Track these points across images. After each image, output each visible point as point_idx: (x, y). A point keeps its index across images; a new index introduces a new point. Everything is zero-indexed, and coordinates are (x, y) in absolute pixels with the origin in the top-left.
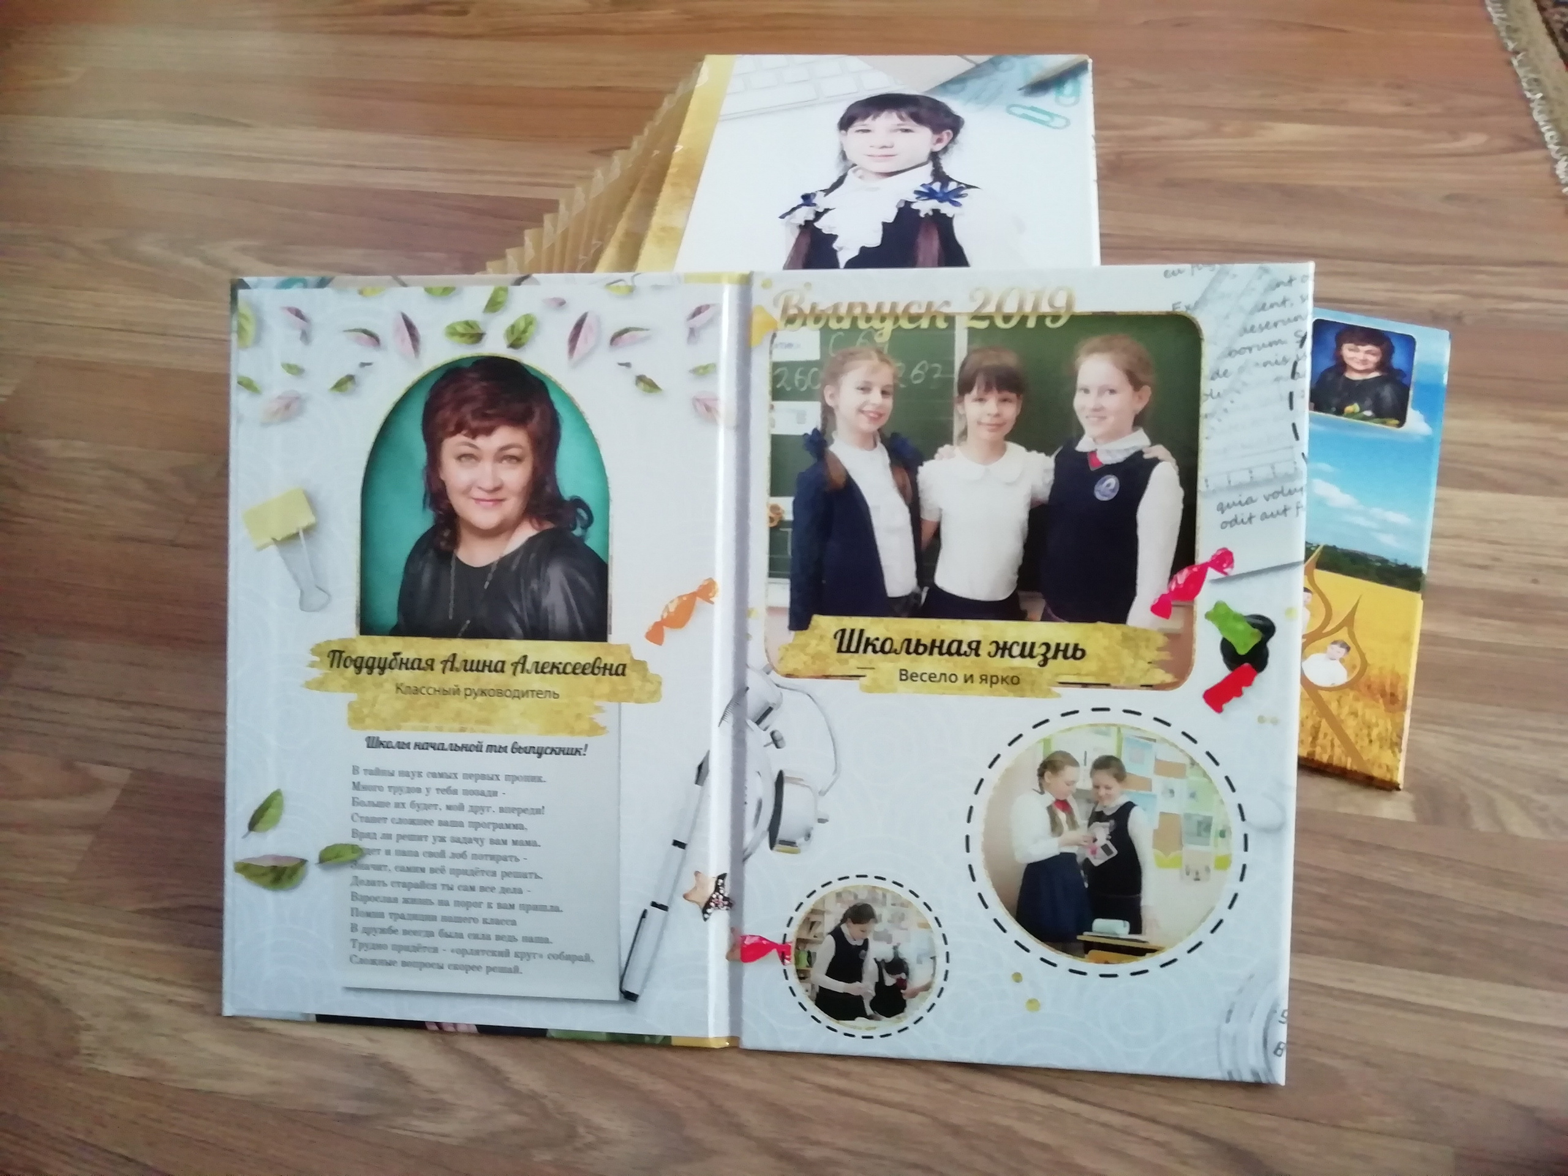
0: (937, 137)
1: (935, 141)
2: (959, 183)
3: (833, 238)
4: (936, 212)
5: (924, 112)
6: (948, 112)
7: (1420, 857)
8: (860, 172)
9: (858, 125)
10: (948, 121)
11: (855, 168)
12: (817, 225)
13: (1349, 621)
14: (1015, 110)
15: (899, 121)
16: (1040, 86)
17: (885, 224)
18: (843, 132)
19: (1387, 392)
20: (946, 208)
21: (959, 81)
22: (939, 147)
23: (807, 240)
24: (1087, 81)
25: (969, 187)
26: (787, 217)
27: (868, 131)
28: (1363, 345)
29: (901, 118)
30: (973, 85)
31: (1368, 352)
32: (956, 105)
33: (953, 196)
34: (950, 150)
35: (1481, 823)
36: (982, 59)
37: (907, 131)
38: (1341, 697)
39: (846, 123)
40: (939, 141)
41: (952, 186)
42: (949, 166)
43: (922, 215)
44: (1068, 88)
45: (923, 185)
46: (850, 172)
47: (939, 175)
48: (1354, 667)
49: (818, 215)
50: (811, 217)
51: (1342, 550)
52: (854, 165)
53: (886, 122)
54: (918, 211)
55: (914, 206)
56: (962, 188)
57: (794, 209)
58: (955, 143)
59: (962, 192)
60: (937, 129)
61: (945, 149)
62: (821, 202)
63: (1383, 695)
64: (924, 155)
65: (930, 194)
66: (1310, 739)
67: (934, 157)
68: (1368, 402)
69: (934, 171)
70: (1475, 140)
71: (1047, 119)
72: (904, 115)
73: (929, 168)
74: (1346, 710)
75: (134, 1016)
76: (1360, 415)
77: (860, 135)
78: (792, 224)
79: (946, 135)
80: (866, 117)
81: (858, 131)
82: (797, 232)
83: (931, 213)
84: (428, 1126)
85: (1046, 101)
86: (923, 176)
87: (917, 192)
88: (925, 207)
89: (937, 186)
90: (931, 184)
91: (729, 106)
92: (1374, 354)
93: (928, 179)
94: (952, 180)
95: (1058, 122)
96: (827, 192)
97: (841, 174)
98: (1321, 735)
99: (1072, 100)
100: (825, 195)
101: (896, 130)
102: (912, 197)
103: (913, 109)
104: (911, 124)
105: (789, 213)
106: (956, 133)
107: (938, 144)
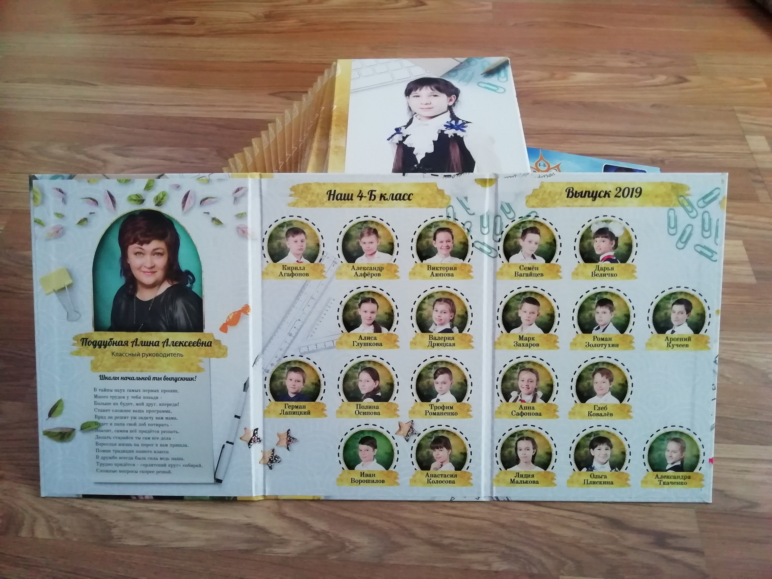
0: (449, 98)
1: (449, 101)
2: (463, 121)
3: (413, 149)
4: (455, 135)
5: (441, 87)
6: (452, 86)
8: (418, 117)
9: (413, 93)
10: (453, 90)
11: (416, 115)
12: (405, 143)
14: (481, 84)
15: (431, 91)
16: (490, 73)
17: (434, 141)
18: (408, 97)
20: (459, 133)
21: (455, 70)
22: (451, 104)
23: (401, 151)
24: (509, 69)
25: (467, 122)
26: (391, 140)
27: (418, 96)
29: (432, 89)
30: (461, 73)
32: (455, 82)
33: (461, 127)
34: (456, 104)
36: (462, 60)
37: (435, 96)
39: (408, 93)
40: (451, 100)
41: (460, 122)
42: (458, 112)
43: (449, 136)
44: (502, 73)
45: (447, 122)
46: (414, 116)
47: (453, 117)
49: (404, 138)
50: (401, 139)
52: (415, 113)
53: (425, 92)
54: (447, 135)
55: (445, 133)
56: (464, 123)
57: (393, 136)
58: (458, 101)
59: (465, 125)
60: (449, 95)
61: (454, 104)
62: (405, 132)
64: (445, 108)
65: (451, 127)
67: (450, 108)
69: (451, 115)
70: (661, 79)
71: (495, 89)
72: (433, 88)
73: (448, 113)
75: (135, 519)
77: (415, 98)
78: (393, 143)
79: (453, 97)
80: (416, 89)
81: (414, 96)
82: (396, 146)
83: (453, 136)
84: (280, 551)
85: (493, 80)
86: (446, 118)
87: (445, 126)
88: (450, 133)
89: (453, 122)
90: (451, 121)
91: (354, 85)
93: (449, 120)
94: (460, 119)
95: (501, 90)
96: (406, 126)
97: (411, 118)
99: (505, 79)
100: (405, 128)
101: (431, 96)
102: (444, 128)
103: (437, 85)
104: (437, 93)
105: (391, 138)
106: (457, 96)
107: (451, 102)
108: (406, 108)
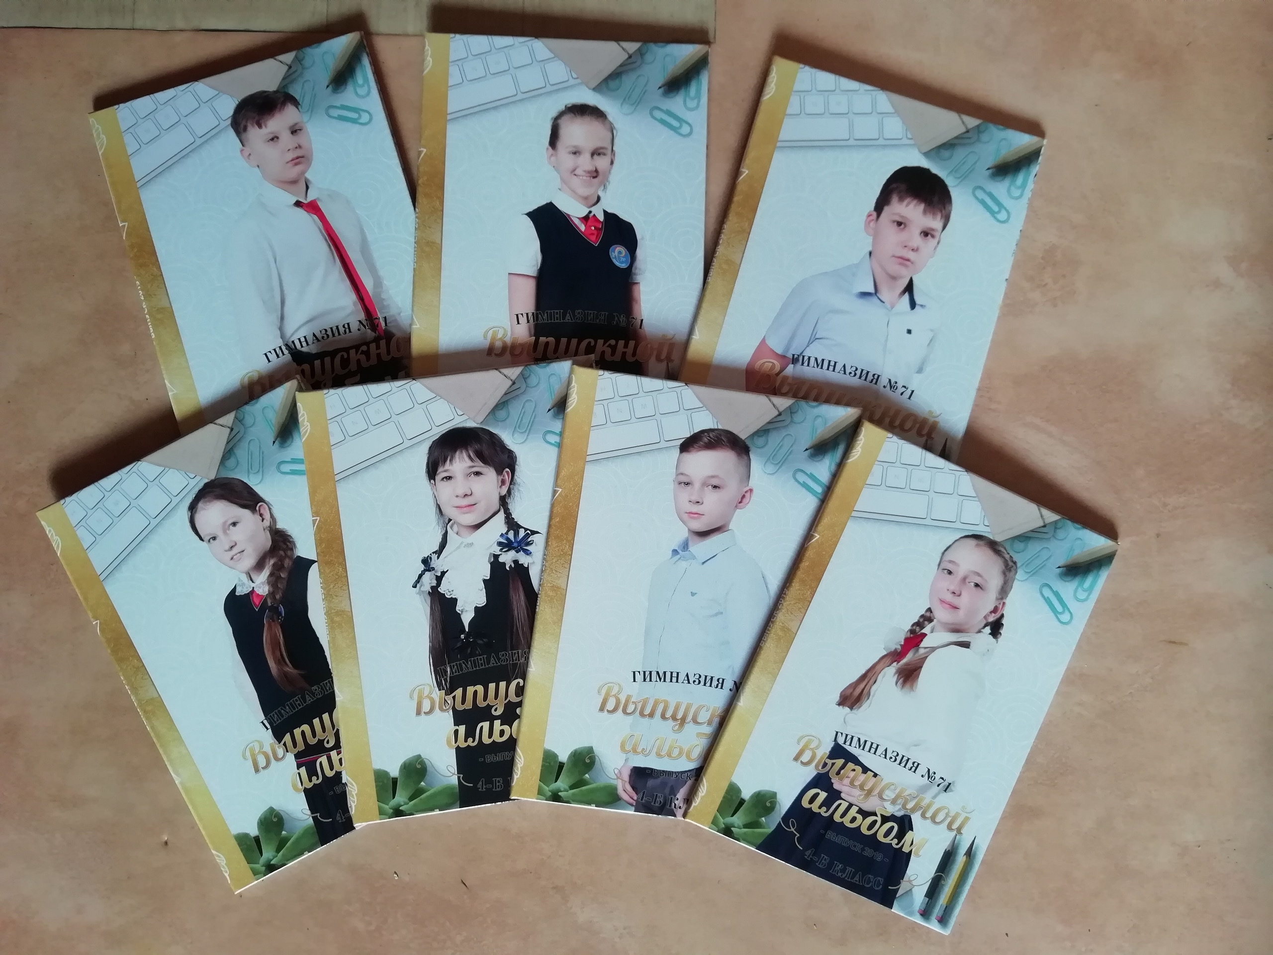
0: (500, 478)
1: (500, 484)
2: (526, 529)
3: (454, 601)
4: (516, 562)
5: (486, 453)
8: (455, 528)
9: (441, 472)
10: (506, 457)
11: (451, 523)
12: (442, 589)
15: (470, 463)
17: (485, 581)
18: (432, 482)
20: (523, 559)
21: (504, 403)
22: (504, 490)
25: (532, 532)
26: (418, 586)
27: (450, 478)
29: (470, 457)
30: (514, 411)
33: (524, 544)
34: (512, 492)
37: (478, 474)
39: (432, 472)
40: (503, 482)
41: (522, 533)
43: (508, 567)
45: (502, 535)
46: (449, 527)
47: (512, 524)
49: (439, 579)
52: (450, 520)
53: (460, 465)
54: (504, 564)
55: (501, 560)
56: (527, 536)
57: (420, 576)
58: (514, 484)
59: (529, 540)
60: (499, 469)
61: (509, 492)
62: (437, 565)
64: (496, 503)
65: (509, 545)
72: (472, 454)
73: (501, 516)
77: (446, 483)
78: (423, 592)
79: (507, 474)
80: (445, 459)
81: (443, 479)
82: (429, 599)
83: (513, 565)
86: (498, 525)
87: (500, 544)
88: (508, 559)
89: (511, 535)
90: (507, 533)
91: (338, 462)
93: (505, 529)
94: (521, 528)
96: (439, 552)
97: (443, 532)
101: (470, 474)
105: (418, 581)
106: (513, 472)
107: (503, 487)
108: (433, 509)
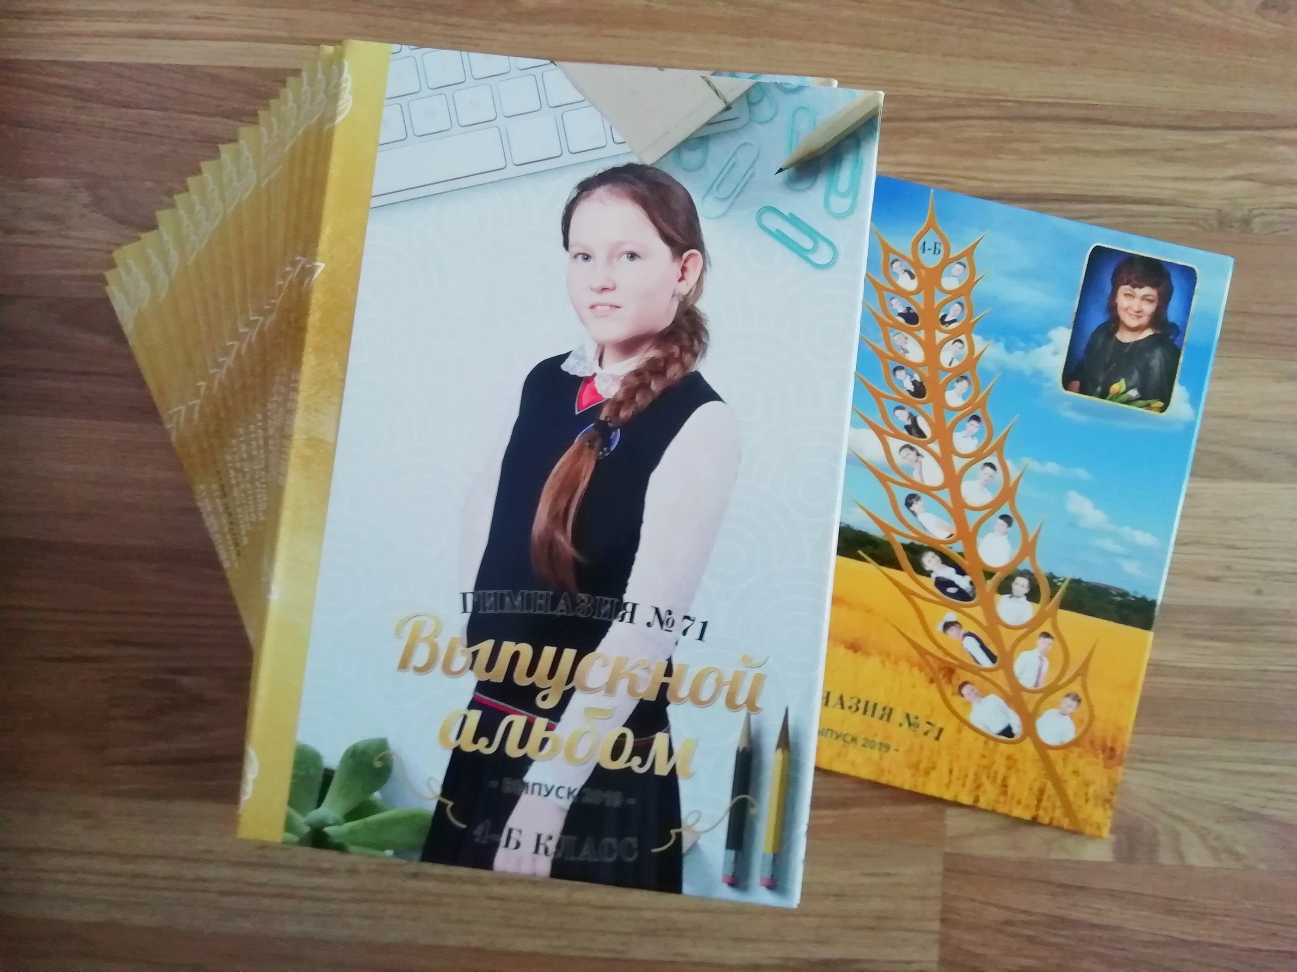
7: (1113, 894)
13: (1083, 671)
19: (1156, 360)
28: (1141, 287)
31: (1144, 298)
35: (1166, 858)
38: (1067, 755)
48: (1082, 721)
51: (1087, 583)
63: (1104, 751)
66: (1035, 802)
68: (1136, 376)
74: (1070, 769)
76: (1124, 397)
92: (1151, 301)
98: (1045, 797)
